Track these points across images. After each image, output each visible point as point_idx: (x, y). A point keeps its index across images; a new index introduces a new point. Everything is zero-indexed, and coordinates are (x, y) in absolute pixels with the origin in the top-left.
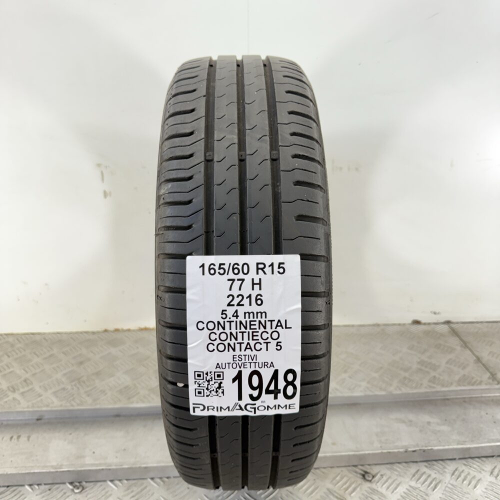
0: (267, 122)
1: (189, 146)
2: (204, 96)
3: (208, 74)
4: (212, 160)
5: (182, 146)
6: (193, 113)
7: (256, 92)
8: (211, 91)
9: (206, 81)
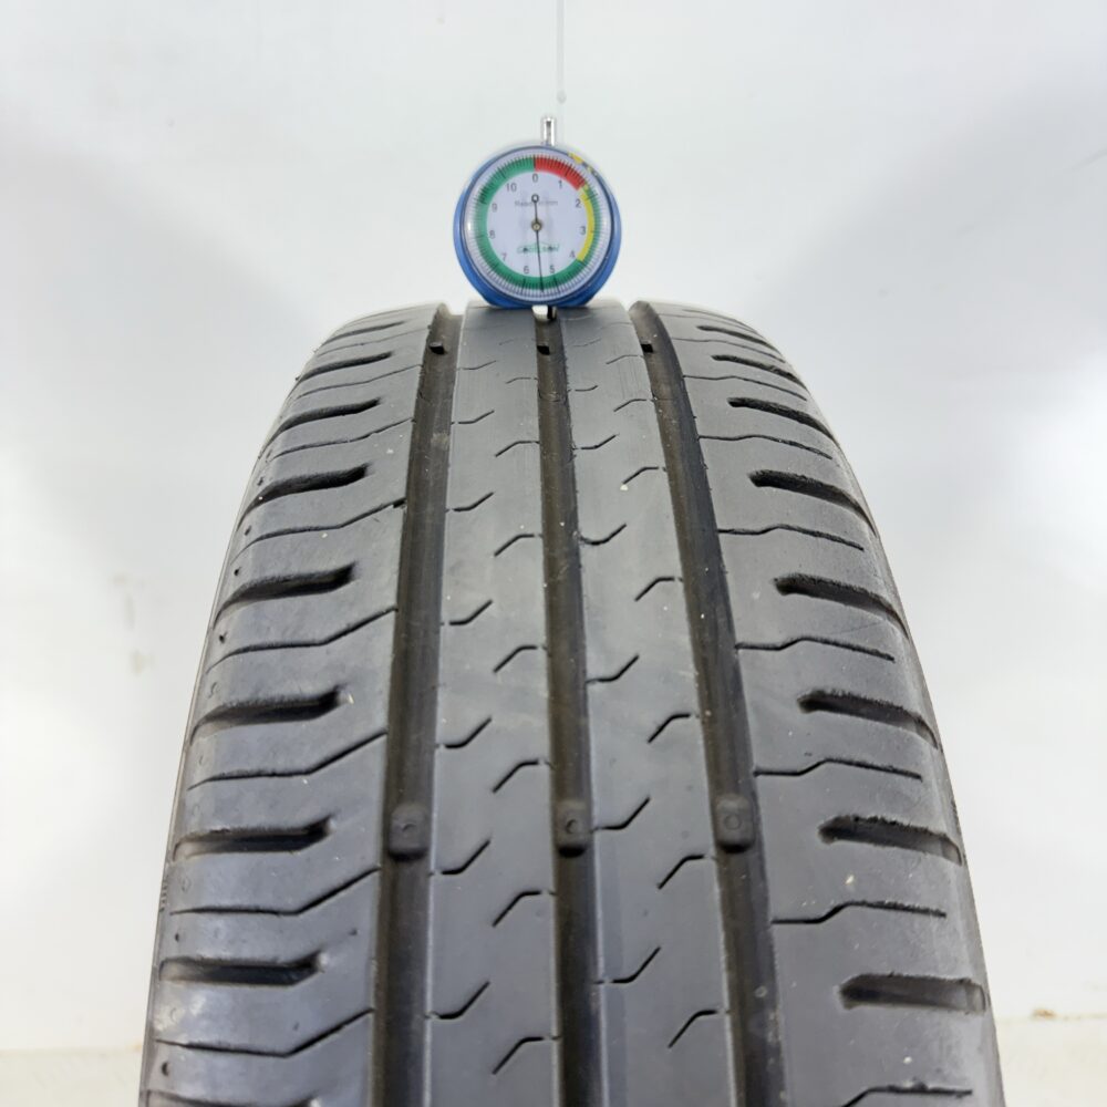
0: (685, 640)
1: (308, 772)
2: (397, 504)
3: (420, 394)
4: (419, 855)
5: (274, 775)
6: (342, 590)
7: (626, 482)
8: (429, 472)
9: (409, 426)
